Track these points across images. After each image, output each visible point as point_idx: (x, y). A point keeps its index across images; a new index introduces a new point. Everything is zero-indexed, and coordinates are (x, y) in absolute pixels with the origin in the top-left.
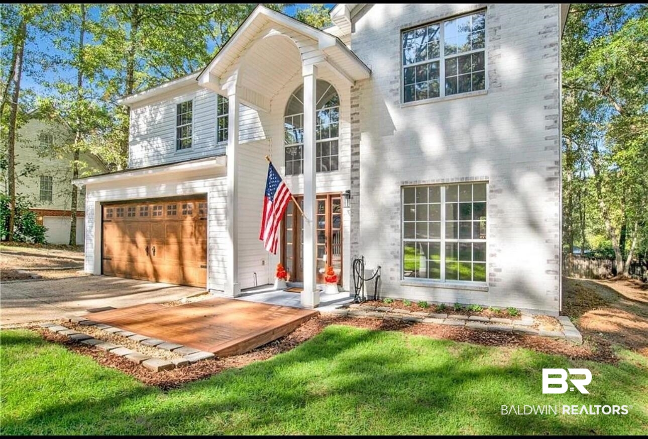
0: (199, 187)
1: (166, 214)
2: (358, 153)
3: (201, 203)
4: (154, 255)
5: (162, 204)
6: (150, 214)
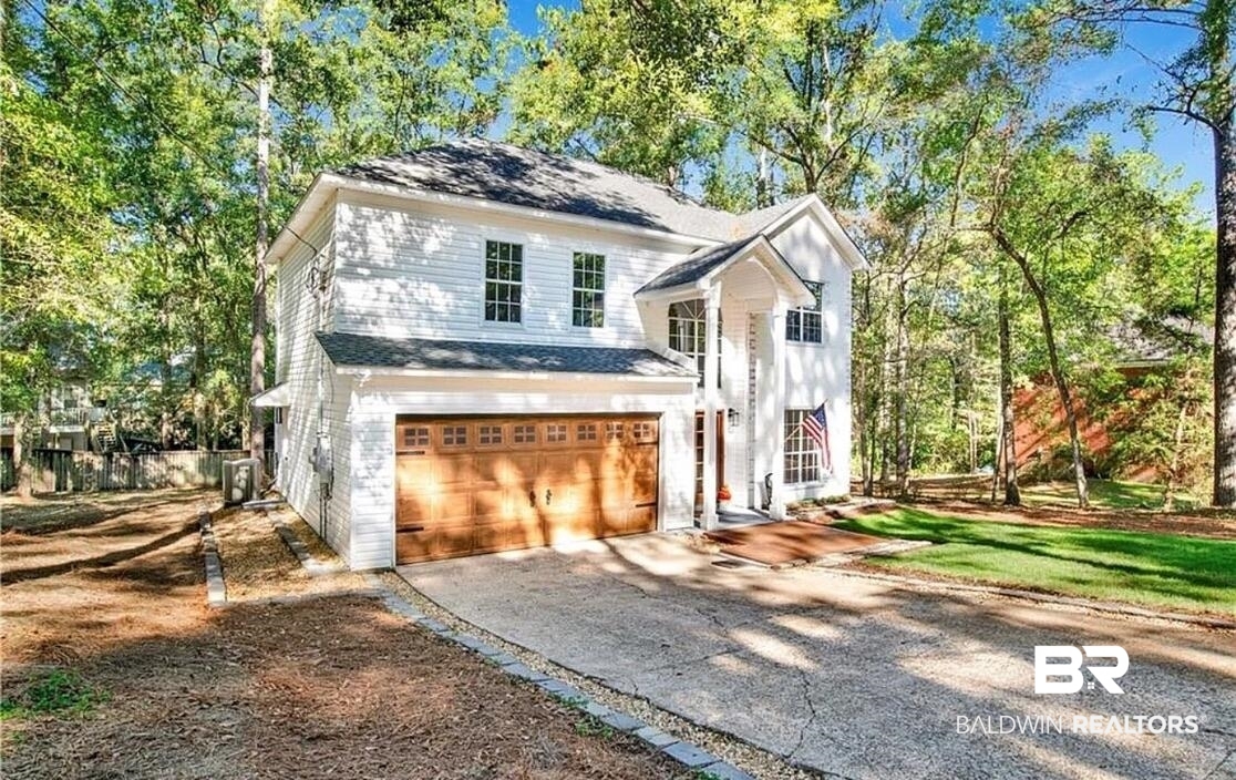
0: (649, 404)
1: (575, 438)
2: (754, 378)
3: (637, 422)
4: (548, 503)
5: (566, 423)
6: (541, 439)
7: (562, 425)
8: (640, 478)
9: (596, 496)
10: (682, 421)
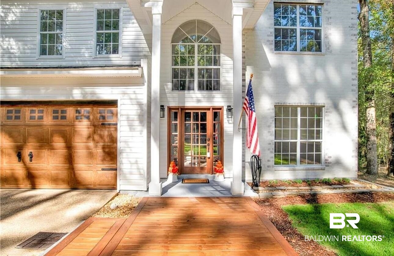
1: (50, 118)
3: (102, 109)
4: (31, 161)
5: (44, 108)
6: (25, 118)
7: (41, 109)
8: (107, 150)
9: (70, 159)
10: (136, 107)
